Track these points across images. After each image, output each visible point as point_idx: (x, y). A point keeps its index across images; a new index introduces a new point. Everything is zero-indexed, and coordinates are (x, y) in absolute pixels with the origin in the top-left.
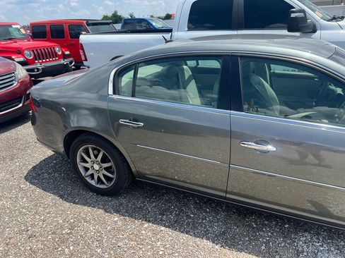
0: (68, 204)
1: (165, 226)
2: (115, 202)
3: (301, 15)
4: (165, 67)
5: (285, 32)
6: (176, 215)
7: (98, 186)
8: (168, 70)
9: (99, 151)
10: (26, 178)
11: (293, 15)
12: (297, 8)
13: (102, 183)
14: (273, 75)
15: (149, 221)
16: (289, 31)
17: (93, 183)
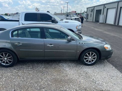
3: (54, 19)
4: (22, 31)
5: (51, 23)
7: (6, 65)
8: (23, 32)
9: (7, 54)
11: (52, 19)
12: (53, 17)
13: (8, 63)
14: (50, 32)
16: (52, 22)
17: (4, 64)
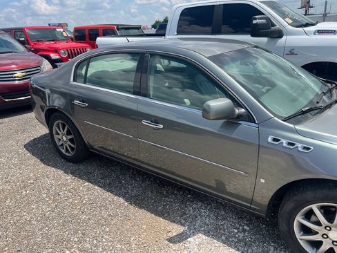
0: (43, 165)
1: (99, 186)
2: (75, 167)
3: (263, 21)
6: (112, 180)
7: (66, 154)
9: (65, 126)
10: (25, 146)
11: (254, 22)
13: (68, 152)
15: (90, 182)
17: (64, 151)
